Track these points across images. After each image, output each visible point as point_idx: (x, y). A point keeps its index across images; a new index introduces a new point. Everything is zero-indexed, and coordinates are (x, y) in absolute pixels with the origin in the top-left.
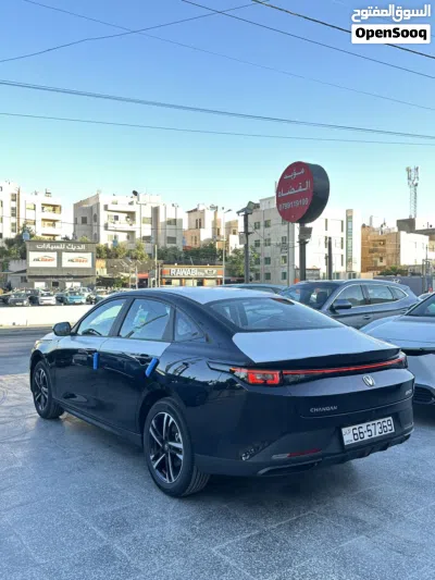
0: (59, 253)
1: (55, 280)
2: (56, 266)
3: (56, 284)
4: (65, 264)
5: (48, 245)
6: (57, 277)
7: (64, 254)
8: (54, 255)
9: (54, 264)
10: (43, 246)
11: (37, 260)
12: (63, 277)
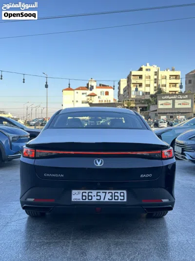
0: (174, 100)
1: (171, 115)
2: (171, 107)
3: (171, 117)
4: (177, 106)
5: (168, 97)
6: (172, 113)
7: (176, 101)
8: (171, 102)
9: (170, 106)
10: (166, 97)
11: (162, 104)
12: (175, 113)
